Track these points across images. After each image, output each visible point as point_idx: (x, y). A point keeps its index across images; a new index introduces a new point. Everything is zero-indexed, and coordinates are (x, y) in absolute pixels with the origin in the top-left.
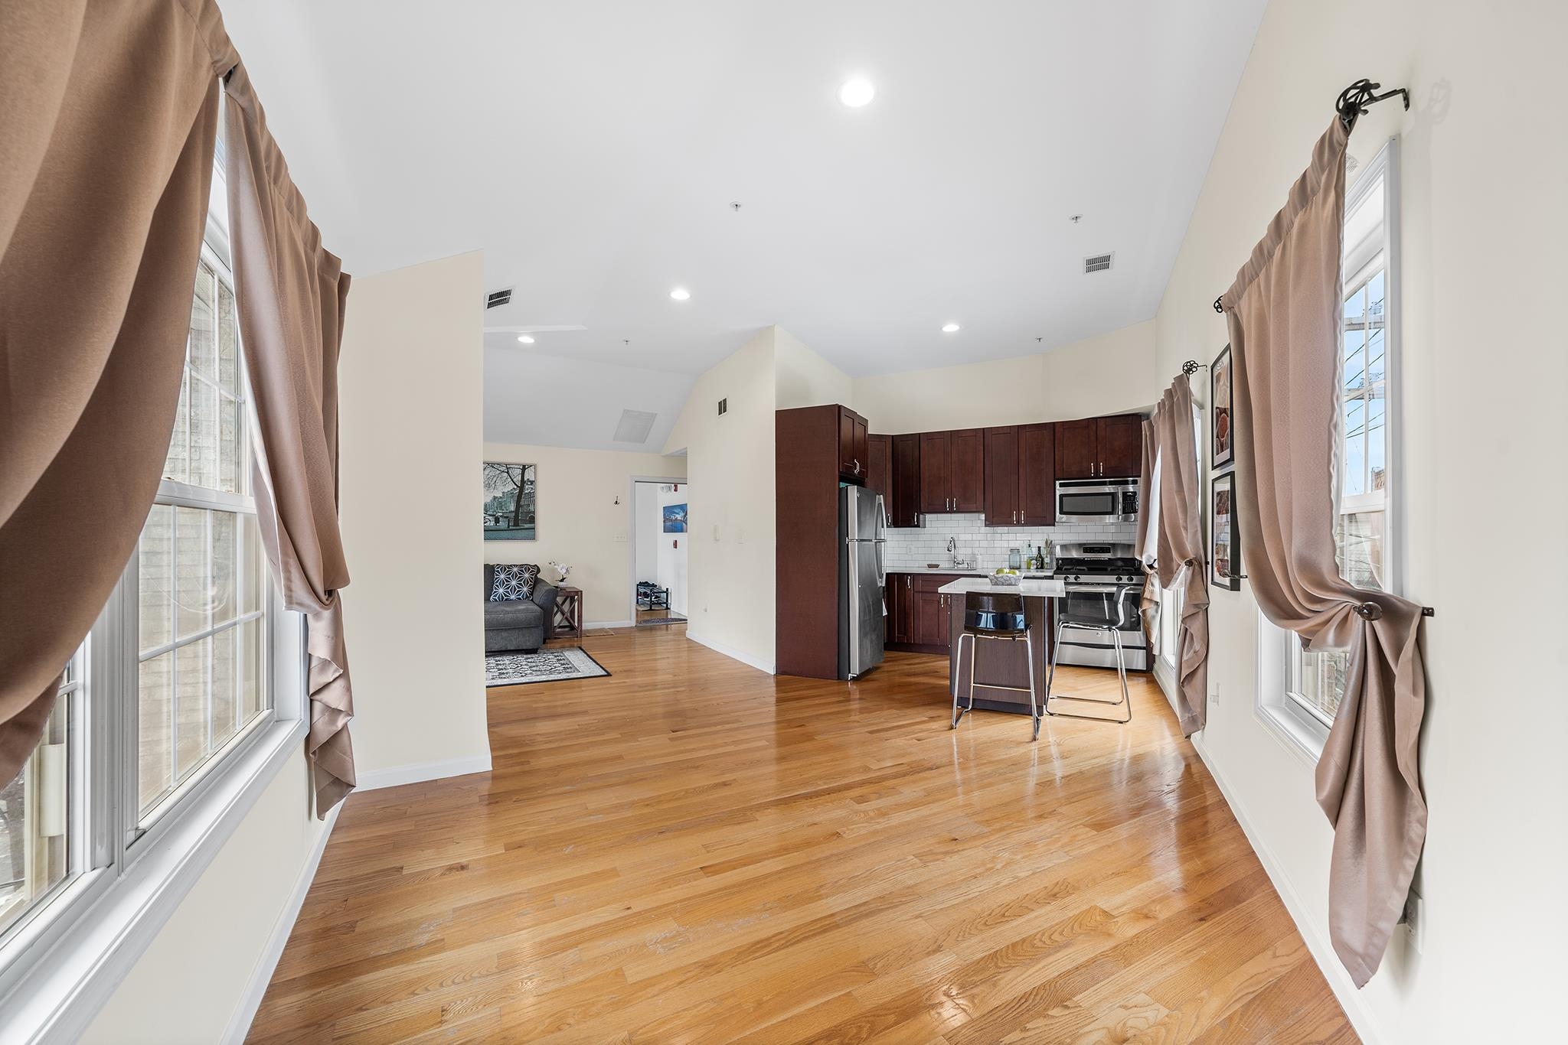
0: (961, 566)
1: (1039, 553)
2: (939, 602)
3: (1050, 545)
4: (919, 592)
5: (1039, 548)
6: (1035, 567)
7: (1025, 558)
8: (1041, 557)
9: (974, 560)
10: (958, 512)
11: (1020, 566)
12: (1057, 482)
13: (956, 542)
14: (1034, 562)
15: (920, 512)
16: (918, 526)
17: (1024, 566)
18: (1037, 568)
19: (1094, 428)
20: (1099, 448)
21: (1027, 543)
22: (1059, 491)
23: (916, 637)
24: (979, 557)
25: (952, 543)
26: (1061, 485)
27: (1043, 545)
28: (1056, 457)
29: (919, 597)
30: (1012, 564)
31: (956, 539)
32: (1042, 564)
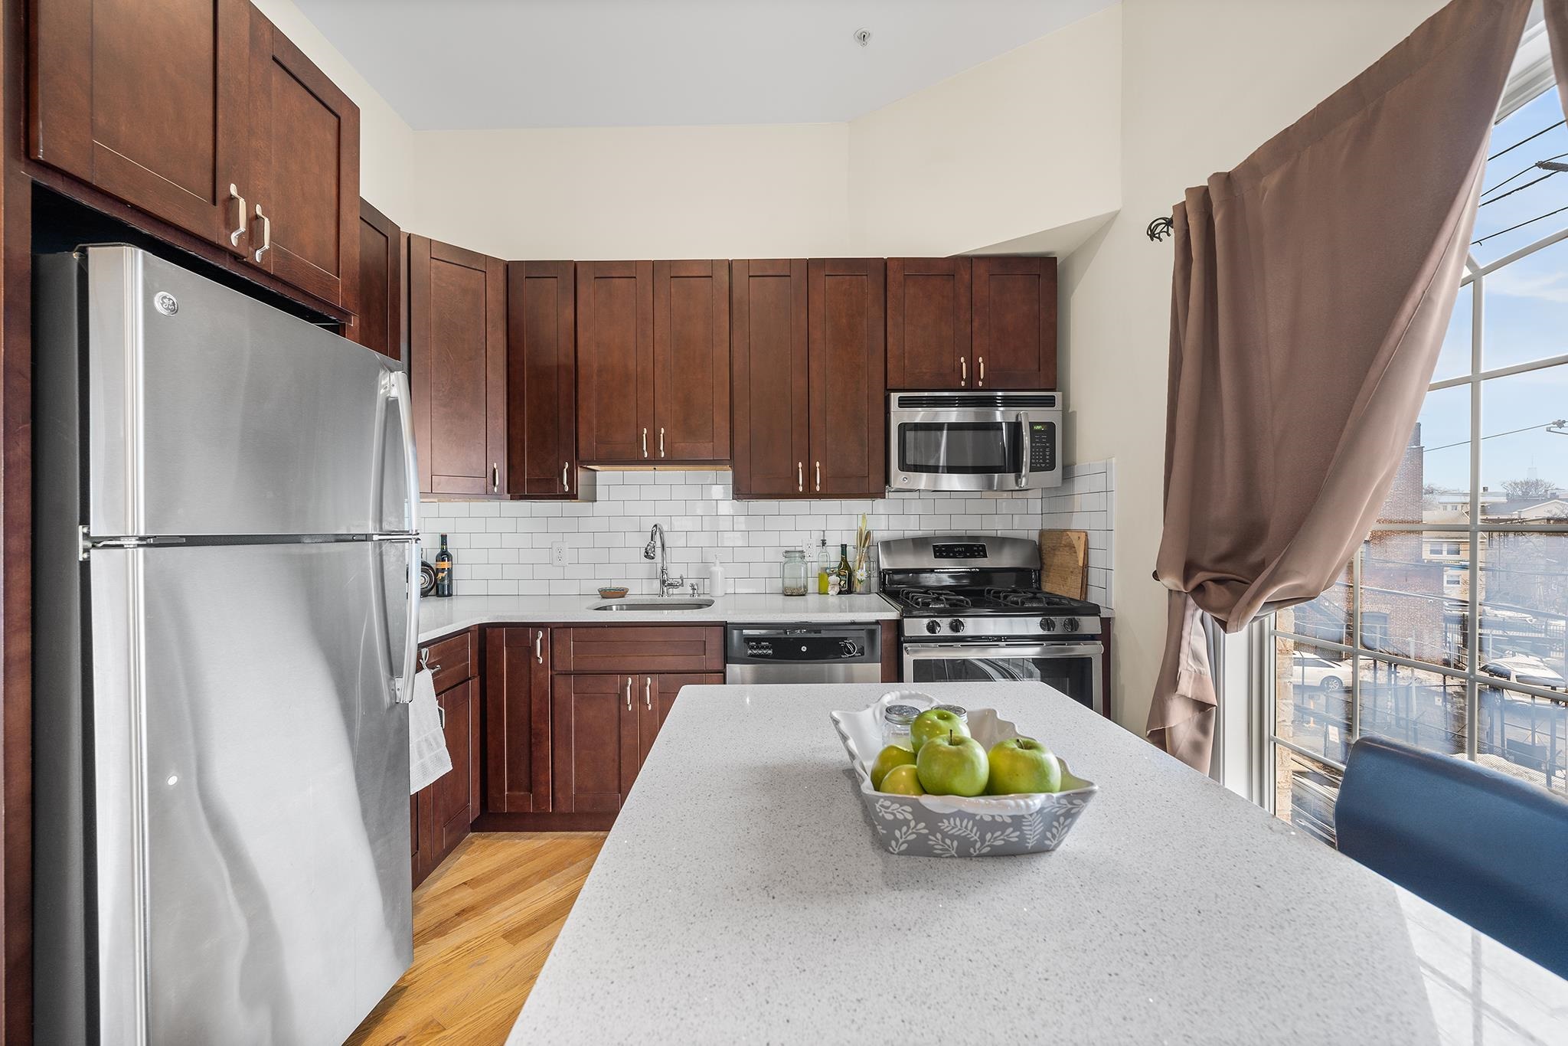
0: (675, 591)
1: (844, 560)
2: (621, 697)
3: (865, 537)
4: (568, 674)
5: (844, 547)
6: (837, 589)
7: (815, 568)
8: (847, 567)
9: (706, 576)
10: (670, 461)
11: (805, 587)
12: (895, 397)
13: (666, 536)
14: (834, 579)
15: (579, 460)
16: (572, 496)
17: (813, 586)
18: (840, 593)
19: (967, 277)
20: (976, 324)
21: (817, 537)
22: (899, 415)
23: (559, 795)
24: (717, 569)
25: (657, 537)
26: (904, 403)
27: (851, 541)
28: (890, 340)
29: (566, 688)
30: (789, 583)
31: (665, 528)
32: (850, 582)
